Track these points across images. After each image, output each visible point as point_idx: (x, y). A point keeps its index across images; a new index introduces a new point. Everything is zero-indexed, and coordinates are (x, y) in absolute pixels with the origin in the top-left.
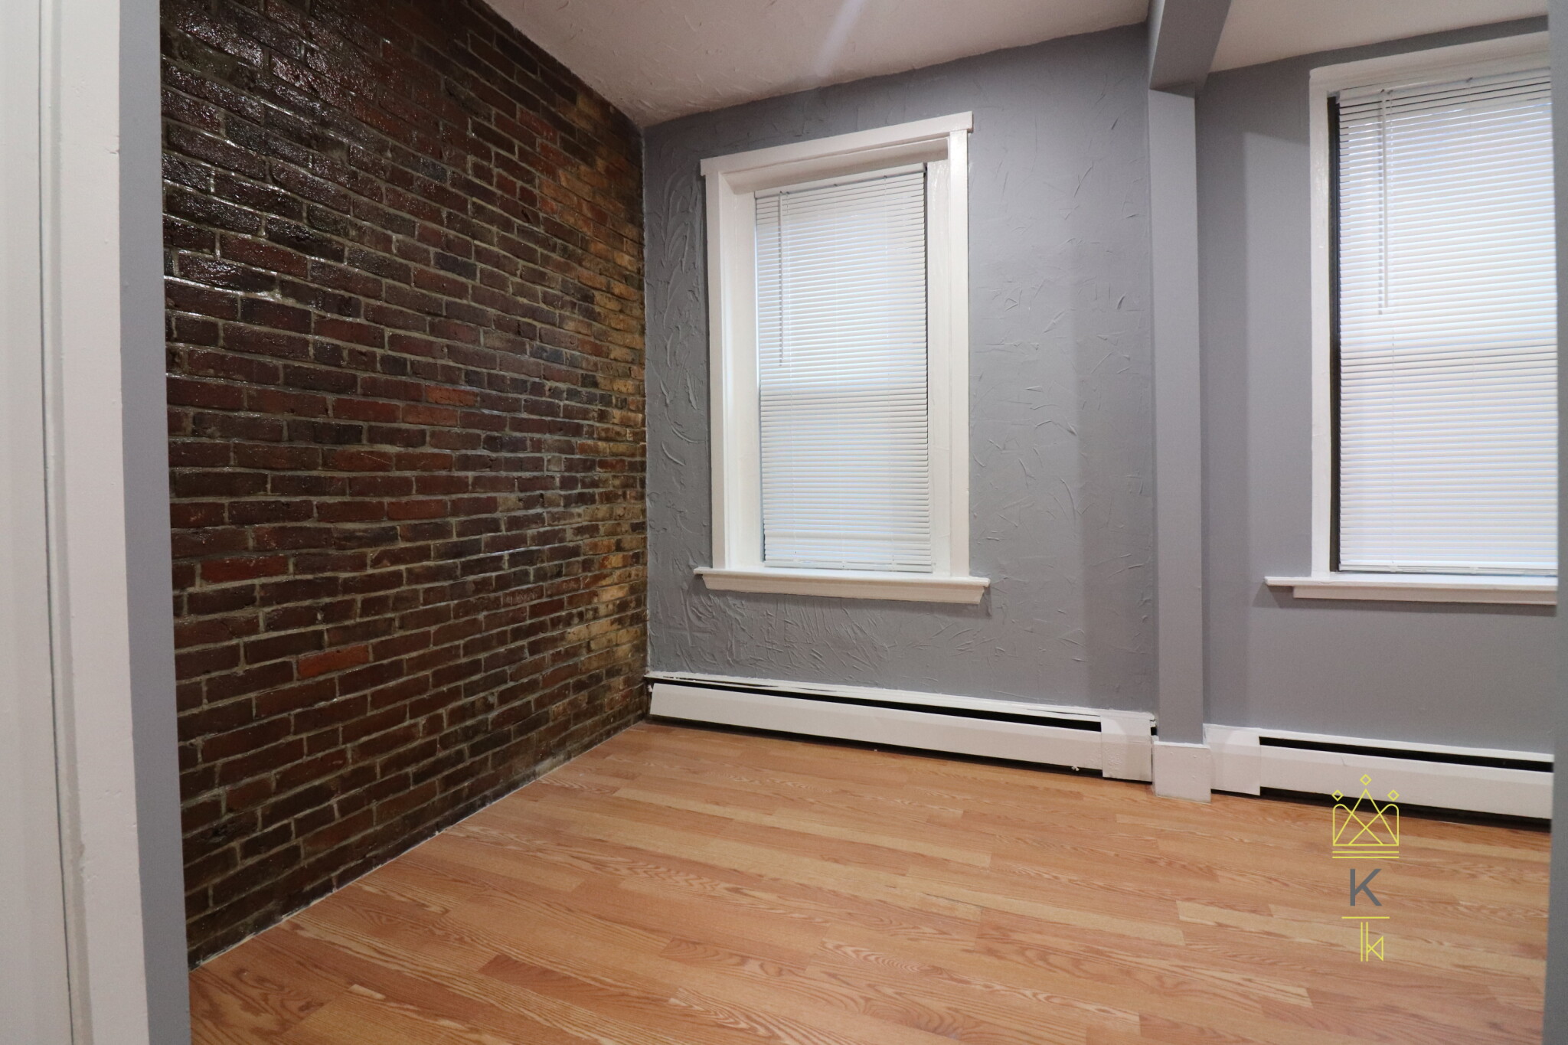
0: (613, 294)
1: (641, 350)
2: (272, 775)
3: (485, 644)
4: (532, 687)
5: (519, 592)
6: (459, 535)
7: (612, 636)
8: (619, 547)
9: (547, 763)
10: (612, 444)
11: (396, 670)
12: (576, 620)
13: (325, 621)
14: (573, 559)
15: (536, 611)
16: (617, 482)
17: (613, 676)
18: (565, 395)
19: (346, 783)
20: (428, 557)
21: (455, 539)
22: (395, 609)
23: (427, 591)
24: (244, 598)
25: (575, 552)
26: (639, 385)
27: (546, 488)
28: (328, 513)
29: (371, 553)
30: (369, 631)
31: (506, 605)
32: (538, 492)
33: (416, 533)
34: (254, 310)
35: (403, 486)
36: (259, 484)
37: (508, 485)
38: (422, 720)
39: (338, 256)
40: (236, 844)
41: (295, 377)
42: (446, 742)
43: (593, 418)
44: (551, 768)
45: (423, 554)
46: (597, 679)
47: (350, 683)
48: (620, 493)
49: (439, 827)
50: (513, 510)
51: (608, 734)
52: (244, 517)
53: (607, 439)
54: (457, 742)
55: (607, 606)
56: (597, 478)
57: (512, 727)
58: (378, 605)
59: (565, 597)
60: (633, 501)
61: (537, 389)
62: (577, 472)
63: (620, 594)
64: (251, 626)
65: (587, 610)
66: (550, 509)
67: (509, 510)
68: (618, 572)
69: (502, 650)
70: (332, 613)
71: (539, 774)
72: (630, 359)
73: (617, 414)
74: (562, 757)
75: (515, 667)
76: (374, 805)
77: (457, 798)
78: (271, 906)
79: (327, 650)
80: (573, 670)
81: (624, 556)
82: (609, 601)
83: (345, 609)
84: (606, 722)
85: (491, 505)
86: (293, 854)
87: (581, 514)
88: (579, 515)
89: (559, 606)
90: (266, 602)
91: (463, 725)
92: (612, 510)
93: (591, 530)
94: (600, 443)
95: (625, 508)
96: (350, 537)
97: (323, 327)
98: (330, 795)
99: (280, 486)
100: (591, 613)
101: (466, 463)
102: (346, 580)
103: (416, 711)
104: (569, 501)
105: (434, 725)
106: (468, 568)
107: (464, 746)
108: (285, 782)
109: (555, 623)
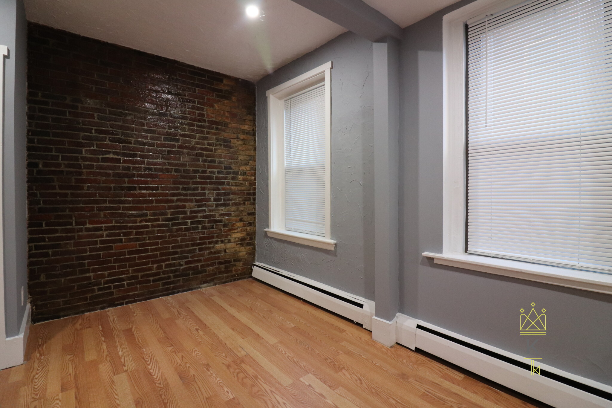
0: (240, 139)
1: (254, 156)
2: (106, 273)
3: (180, 247)
4: (199, 261)
5: (194, 232)
6: (171, 215)
7: (237, 249)
8: (241, 220)
9: (205, 285)
10: (238, 187)
11: (146, 251)
12: (220, 243)
13: (123, 236)
14: (219, 223)
15: (201, 239)
16: (241, 199)
17: (237, 261)
18: (216, 173)
19: (129, 278)
20: (159, 221)
21: (169, 216)
22: (146, 234)
23: (157, 230)
24: (100, 229)
25: (221, 221)
26: (253, 167)
27: (207, 202)
28: (124, 209)
29: (139, 219)
30: (137, 240)
31: (189, 236)
32: (204, 203)
33: (154, 214)
34: (105, 160)
35: (151, 201)
36: (105, 201)
37: (191, 201)
38: (155, 266)
39: (131, 143)
40: (96, 287)
41: (115, 175)
42: (164, 273)
43: (230, 179)
44: (207, 287)
45: (158, 220)
46: (230, 262)
47: (130, 253)
48: (242, 202)
49: (161, 296)
50: (193, 208)
51: (235, 280)
52: (99, 209)
53: (236, 186)
54: (168, 273)
55: (235, 239)
56: (231, 198)
57: (191, 272)
58: (142, 233)
59: (215, 235)
60: (249, 205)
61: (204, 172)
62: (221, 196)
63: (242, 235)
64: (102, 236)
65: (225, 240)
66: (209, 208)
67: (191, 208)
68: (241, 228)
69: (187, 249)
70: (125, 234)
71: (202, 288)
72: (248, 159)
73: (241, 177)
74: (212, 284)
75: (192, 254)
76: (138, 286)
77: (168, 289)
78: (105, 305)
79: (124, 244)
80: (218, 258)
81: (243, 223)
82: (236, 237)
83: (130, 234)
84: (233, 276)
85: (184, 207)
86: (112, 293)
87: (223, 210)
88: (222, 210)
89: (213, 237)
90: (106, 230)
91: (170, 269)
92: (238, 208)
93: (228, 215)
94: (232, 187)
95: (244, 208)
96: (133, 215)
97: (125, 162)
98: (124, 281)
99: (110, 202)
100: (227, 241)
101: (174, 195)
102: (130, 226)
103: (153, 263)
104: (217, 205)
105: (160, 267)
106: (173, 225)
107: (172, 275)
108: (110, 275)
109: (210, 243)
